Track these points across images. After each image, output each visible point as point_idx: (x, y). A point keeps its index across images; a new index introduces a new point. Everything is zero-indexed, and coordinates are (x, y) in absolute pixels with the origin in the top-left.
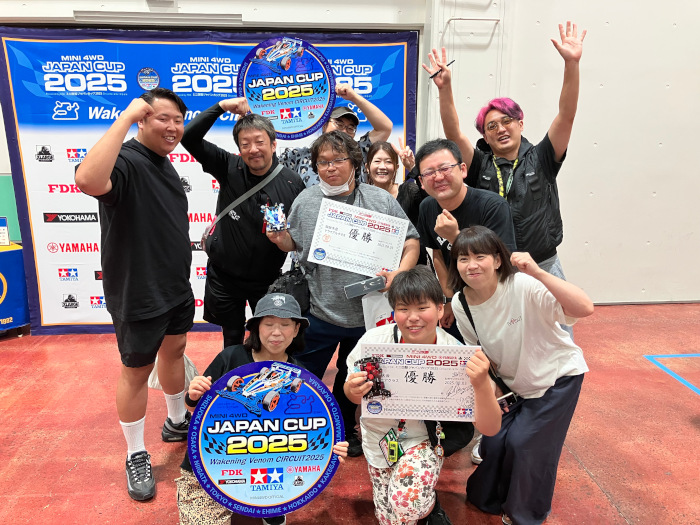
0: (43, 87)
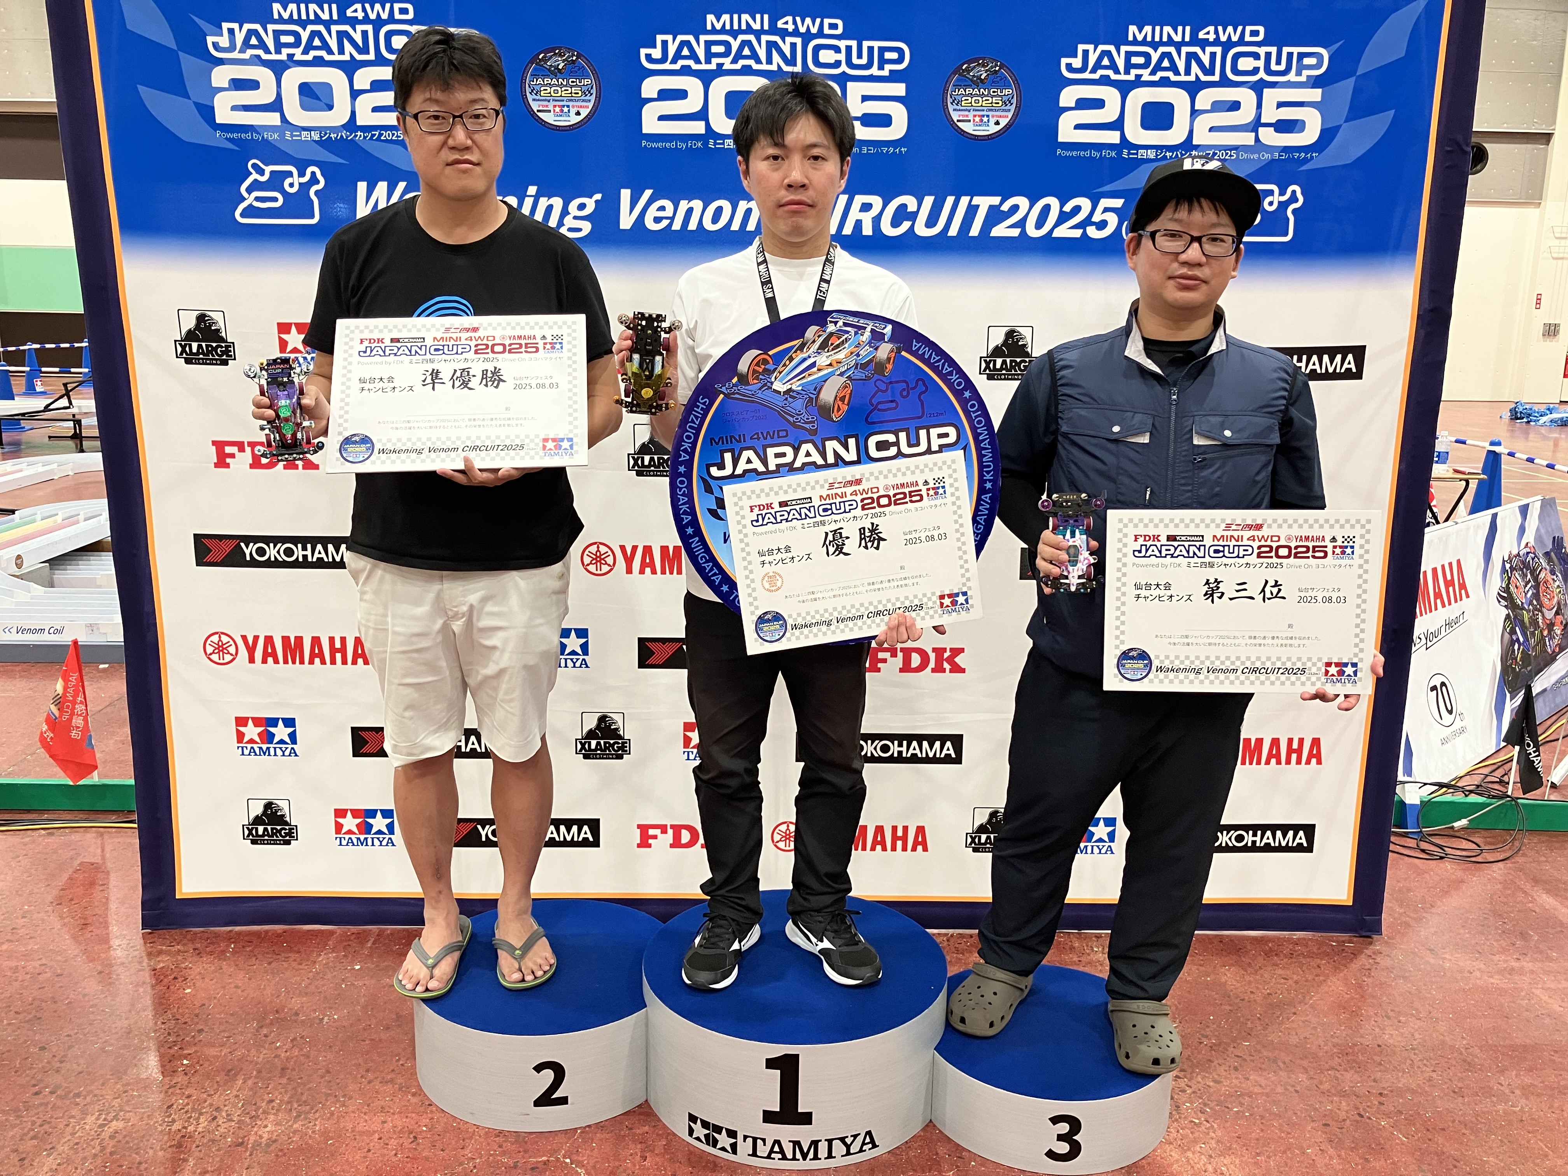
0: (207, 112)
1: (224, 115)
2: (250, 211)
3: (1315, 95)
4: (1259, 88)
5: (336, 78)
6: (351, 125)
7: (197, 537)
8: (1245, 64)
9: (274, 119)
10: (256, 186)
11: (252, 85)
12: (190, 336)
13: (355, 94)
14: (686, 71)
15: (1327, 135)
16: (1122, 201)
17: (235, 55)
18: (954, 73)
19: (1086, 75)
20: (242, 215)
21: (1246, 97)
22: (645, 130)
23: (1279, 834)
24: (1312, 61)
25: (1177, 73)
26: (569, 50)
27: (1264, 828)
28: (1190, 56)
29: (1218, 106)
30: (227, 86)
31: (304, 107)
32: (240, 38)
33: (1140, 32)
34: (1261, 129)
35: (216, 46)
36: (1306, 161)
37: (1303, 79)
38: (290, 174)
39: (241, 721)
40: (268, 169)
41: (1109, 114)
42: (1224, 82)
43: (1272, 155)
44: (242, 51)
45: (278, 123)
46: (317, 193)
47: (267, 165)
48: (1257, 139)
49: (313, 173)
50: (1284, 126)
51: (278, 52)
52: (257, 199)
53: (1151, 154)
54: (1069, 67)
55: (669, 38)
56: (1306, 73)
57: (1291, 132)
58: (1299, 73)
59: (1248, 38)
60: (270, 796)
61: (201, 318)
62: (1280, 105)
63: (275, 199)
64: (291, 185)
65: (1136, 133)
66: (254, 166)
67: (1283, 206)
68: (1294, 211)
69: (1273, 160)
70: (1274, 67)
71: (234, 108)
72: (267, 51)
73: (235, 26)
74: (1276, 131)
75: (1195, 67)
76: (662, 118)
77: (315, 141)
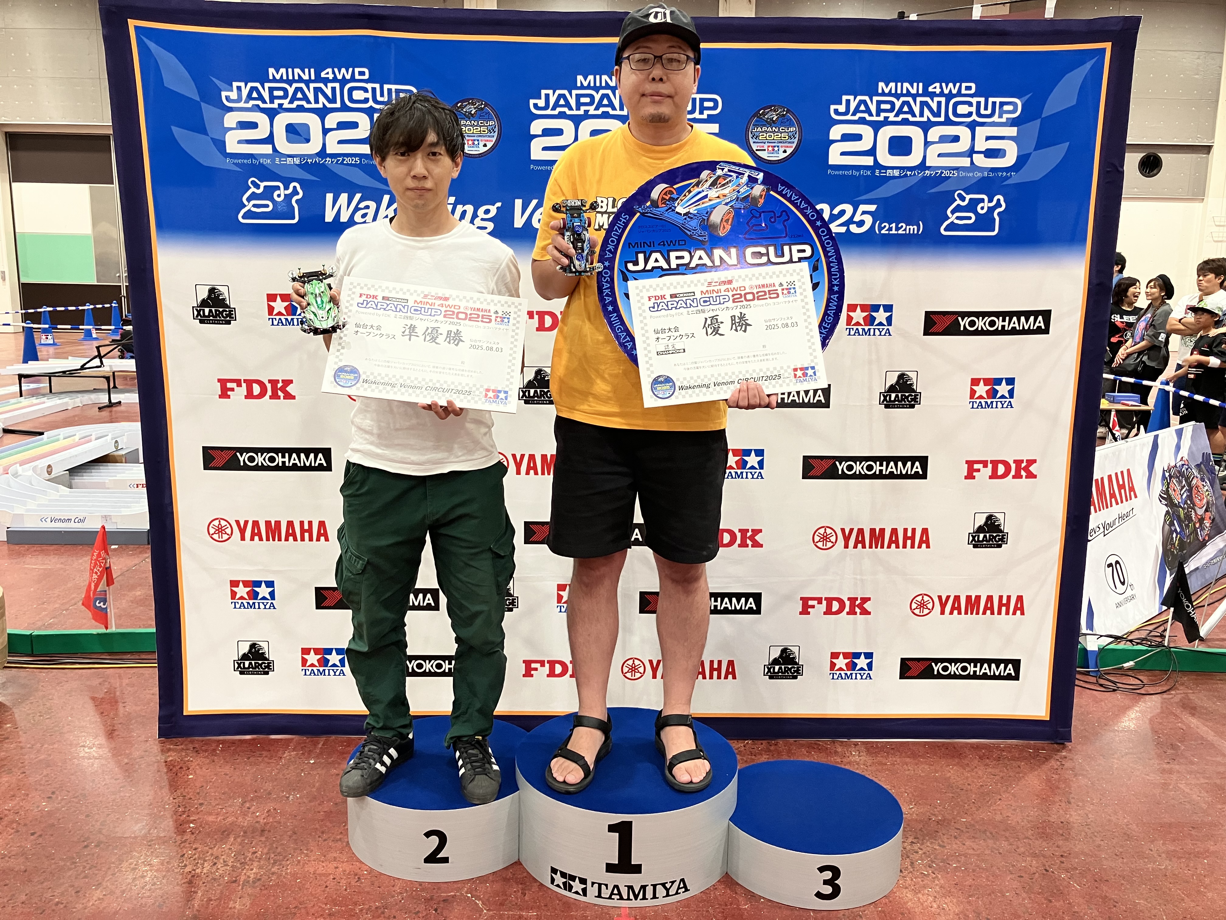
1: (232, 147)
2: (249, 215)
3: (1013, 131)
4: (972, 126)
5: (312, 121)
6: (323, 153)
7: (204, 448)
8: (962, 109)
9: (267, 149)
10: (254, 196)
11: (253, 125)
12: (204, 303)
13: (325, 131)
14: (562, 115)
15: (1022, 160)
16: (875, 206)
17: (242, 105)
18: (754, 116)
19: (849, 117)
20: (243, 217)
21: (964, 132)
22: (533, 157)
23: (993, 666)
24: (1010, 108)
25: (914, 115)
26: (479, 100)
27: (982, 661)
28: (923, 104)
29: (943, 139)
30: (235, 126)
31: (289, 140)
32: (245, 92)
33: (887, 86)
34: (975, 156)
35: (227, 98)
36: (1007, 178)
37: (1004, 120)
38: (278, 188)
39: (234, 584)
40: (262, 185)
41: (865, 144)
42: (948, 122)
43: (983, 174)
44: (246, 102)
45: (271, 152)
46: (297, 201)
47: (261, 181)
48: (972, 162)
49: (295, 187)
50: (990, 153)
51: (272, 102)
52: (254, 206)
53: (896, 173)
54: (836, 112)
55: (550, 92)
56: (1005, 116)
57: (996, 157)
58: (1000, 116)
59: (964, 91)
60: (254, 638)
61: (212, 291)
62: (988, 138)
63: (267, 206)
64: (279, 196)
65: (885, 158)
66: (253, 182)
67: (991, 210)
68: (999, 214)
69: (983, 177)
70: (983, 112)
71: (240, 142)
72: (264, 102)
73: (242, 84)
74: (985, 157)
75: (927, 112)
76: (545, 149)
77: (297, 165)
